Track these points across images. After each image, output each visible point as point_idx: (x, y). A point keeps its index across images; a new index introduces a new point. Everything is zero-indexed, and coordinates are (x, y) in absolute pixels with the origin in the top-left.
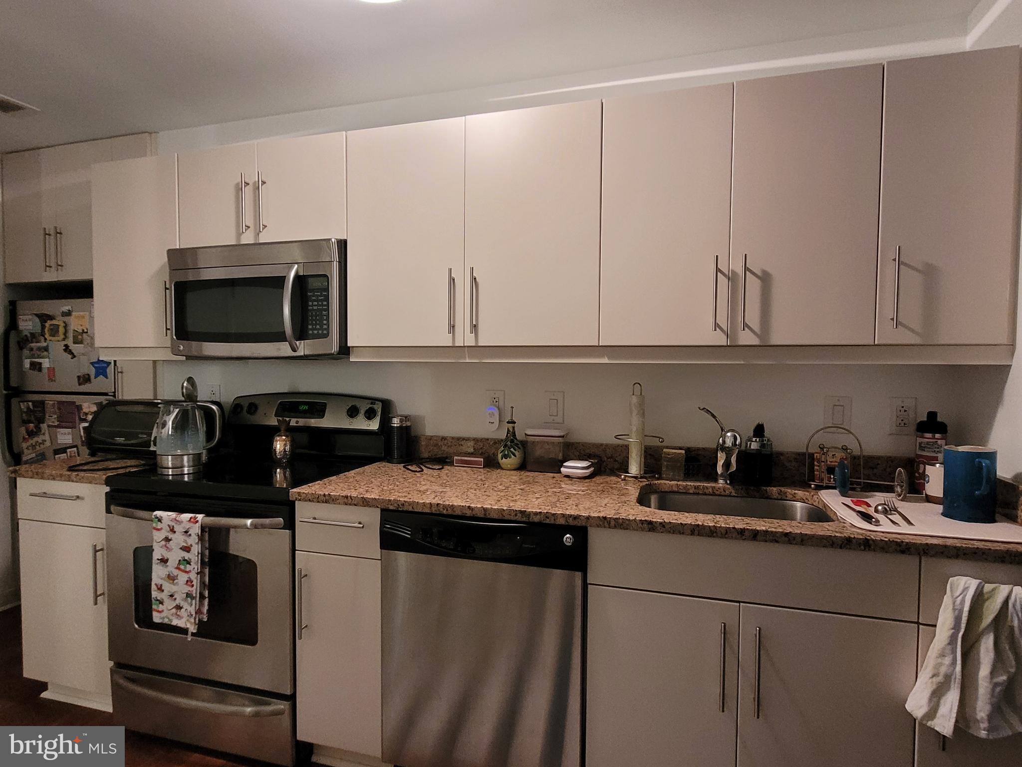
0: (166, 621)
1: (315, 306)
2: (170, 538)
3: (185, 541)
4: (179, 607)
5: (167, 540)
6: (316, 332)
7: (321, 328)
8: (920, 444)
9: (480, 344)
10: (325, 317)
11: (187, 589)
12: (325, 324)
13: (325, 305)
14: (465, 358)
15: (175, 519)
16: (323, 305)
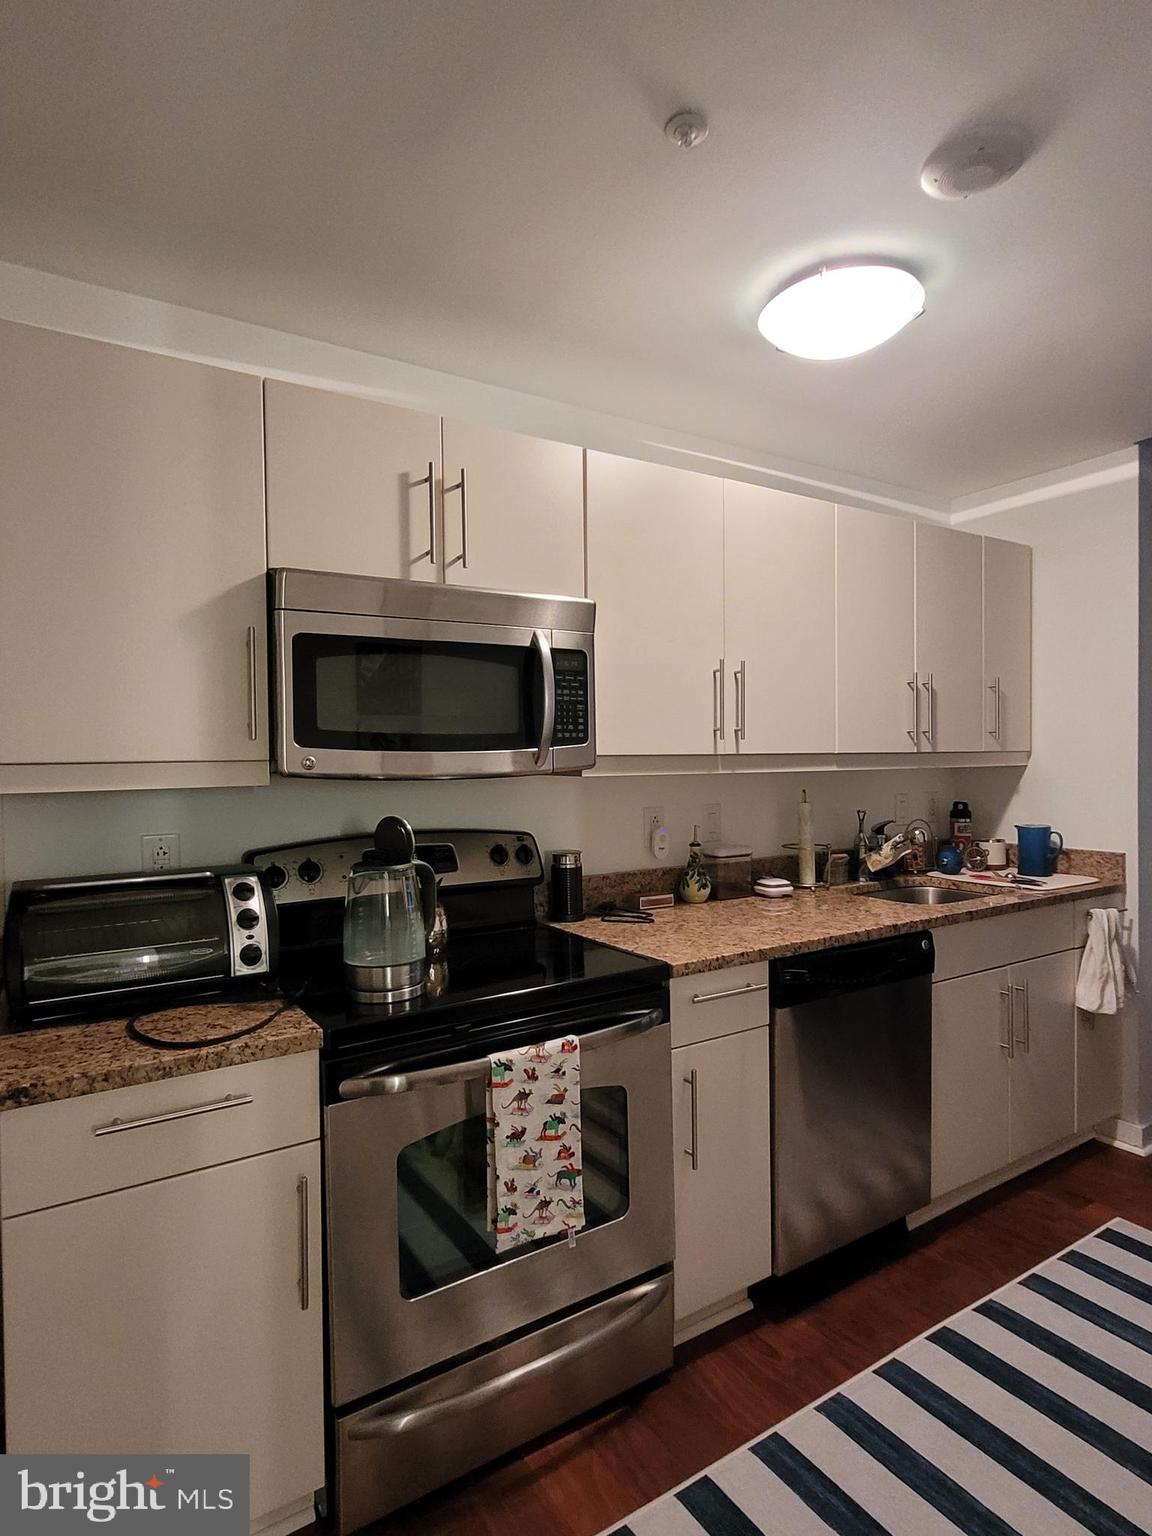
0: (524, 1238)
1: (567, 695)
2: (527, 1092)
3: (557, 1087)
4: (545, 1204)
5: (523, 1096)
6: (567, 735)
7: (576, 730)
8: (959, 828)
9: (741, 752)
10: (581, 714)
11: (559, 1166)
12: (581, 724)
13: (581, 696)
14: (717, 768)
15: (538, 1056)
16: (577, 695)
